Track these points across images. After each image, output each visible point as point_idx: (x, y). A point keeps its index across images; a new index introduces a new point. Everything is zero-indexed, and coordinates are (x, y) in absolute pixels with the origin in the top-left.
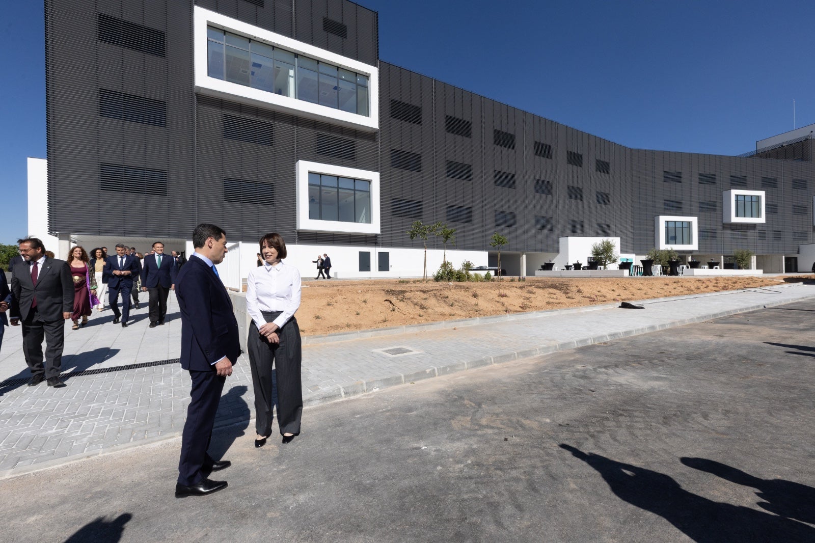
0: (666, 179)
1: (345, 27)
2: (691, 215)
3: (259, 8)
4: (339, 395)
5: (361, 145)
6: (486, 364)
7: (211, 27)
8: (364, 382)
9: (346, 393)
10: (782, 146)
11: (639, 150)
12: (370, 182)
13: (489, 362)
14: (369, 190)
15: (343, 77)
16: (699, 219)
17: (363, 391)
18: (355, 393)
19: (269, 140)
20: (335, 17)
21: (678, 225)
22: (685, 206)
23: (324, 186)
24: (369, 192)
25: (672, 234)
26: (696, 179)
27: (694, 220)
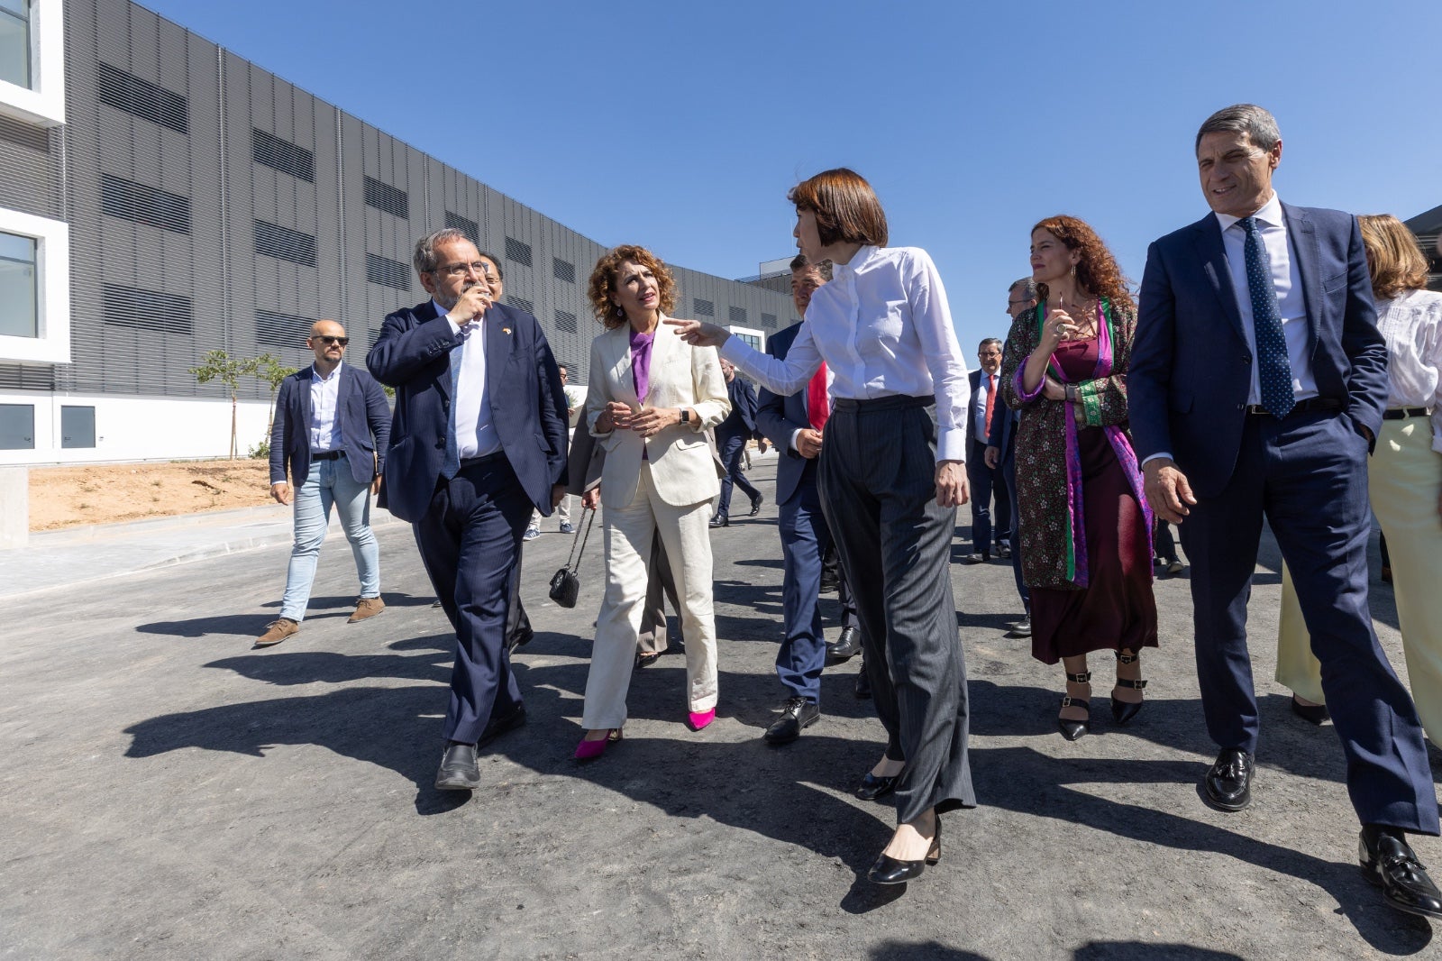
4: (225, 550)
6: (383, 523)
8: (251, 538)
9: (232, 549)
10: (782, 276)
12: (35, 240)
13: (385, 520)
14: (32, 260)
17: (250, 547)
18: (241, 548)
24: (34, 263)
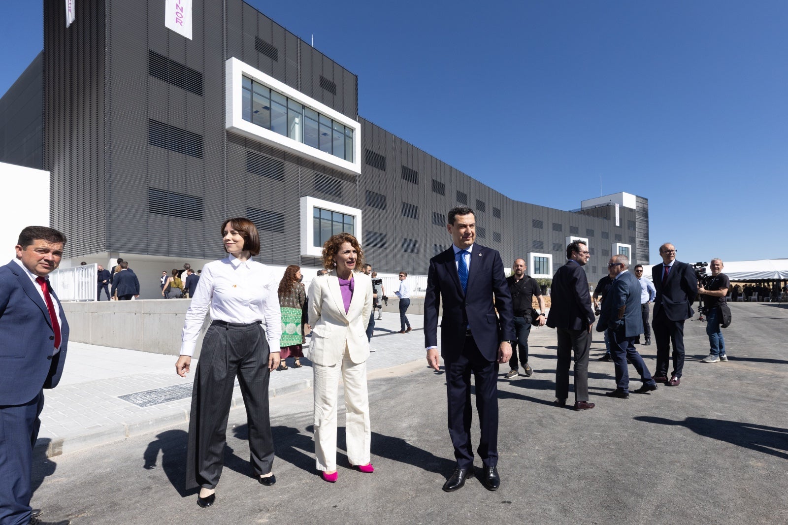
0: (534, 226)
1: (335, 85)
2: (548, 253)
3: (274, 61)
5: (346, 185)
7: (245, 76)
10: (595, 208)
11: (518, 202)
12: (353, 217)
14: (352, 223)
15: (336, 128)
16: (553, 256)
19: (280, 176)
20: (328, 77)
21: (542, 260)
22: (545, 246)
23: (323, 219)
24: (353, 225)
25: (537, 267)
26: (551, 226)
27: (550, 256)
